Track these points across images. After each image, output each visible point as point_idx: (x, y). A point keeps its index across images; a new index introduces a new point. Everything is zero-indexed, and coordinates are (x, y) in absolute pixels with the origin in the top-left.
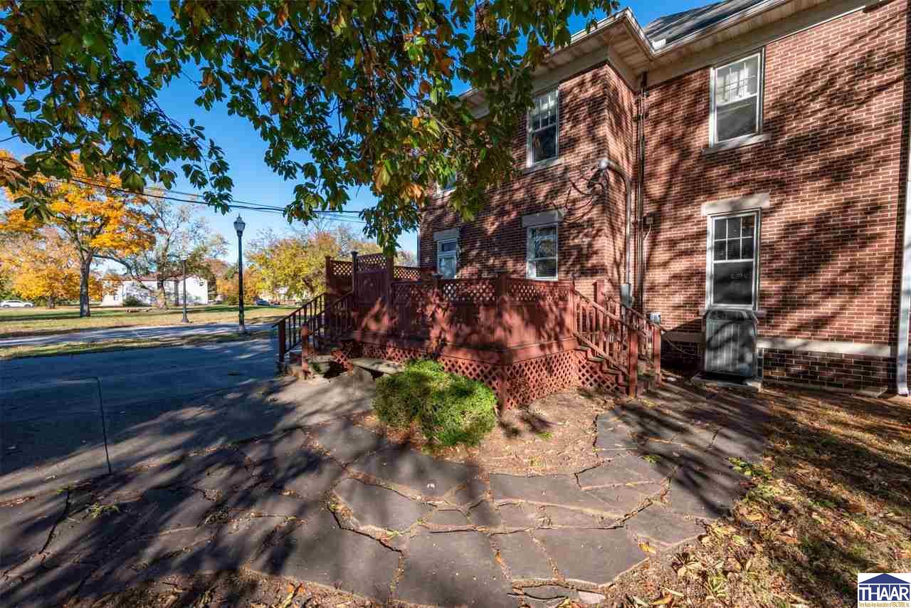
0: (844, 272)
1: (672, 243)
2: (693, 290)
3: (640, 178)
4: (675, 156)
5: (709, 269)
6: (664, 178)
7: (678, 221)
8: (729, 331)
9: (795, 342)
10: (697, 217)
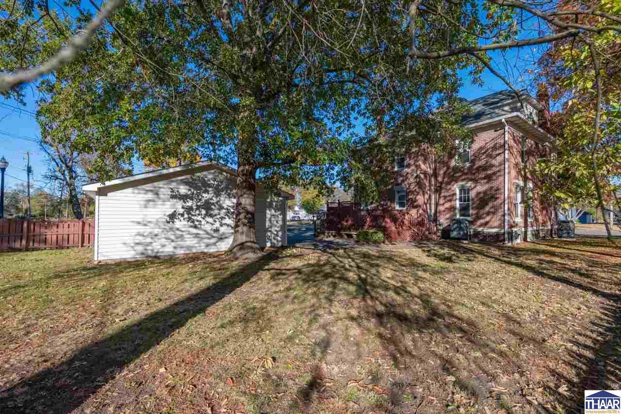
0: (491, 208)
1: (445, 197)
2: (452, 213)
3: (435, 175)
4: (445, 169)
5: (458, 206)
6: (442, 176)
7: (448, 190)
8: (456, 226)
9: (480, 229)
10: (453, 189)
